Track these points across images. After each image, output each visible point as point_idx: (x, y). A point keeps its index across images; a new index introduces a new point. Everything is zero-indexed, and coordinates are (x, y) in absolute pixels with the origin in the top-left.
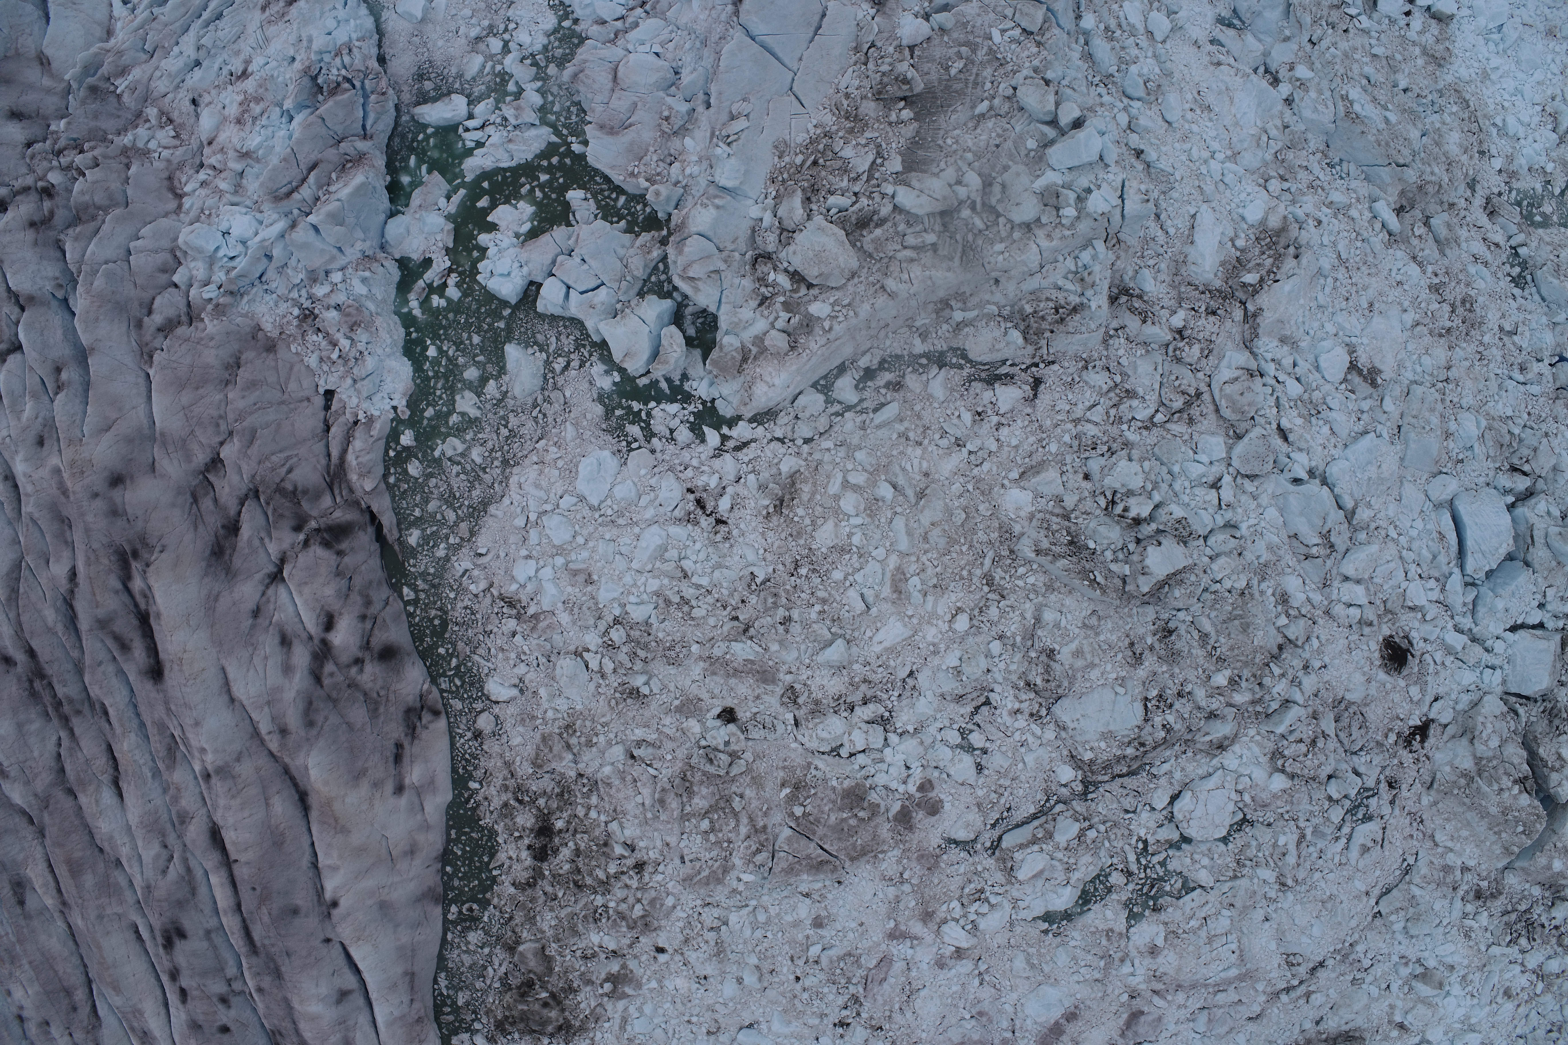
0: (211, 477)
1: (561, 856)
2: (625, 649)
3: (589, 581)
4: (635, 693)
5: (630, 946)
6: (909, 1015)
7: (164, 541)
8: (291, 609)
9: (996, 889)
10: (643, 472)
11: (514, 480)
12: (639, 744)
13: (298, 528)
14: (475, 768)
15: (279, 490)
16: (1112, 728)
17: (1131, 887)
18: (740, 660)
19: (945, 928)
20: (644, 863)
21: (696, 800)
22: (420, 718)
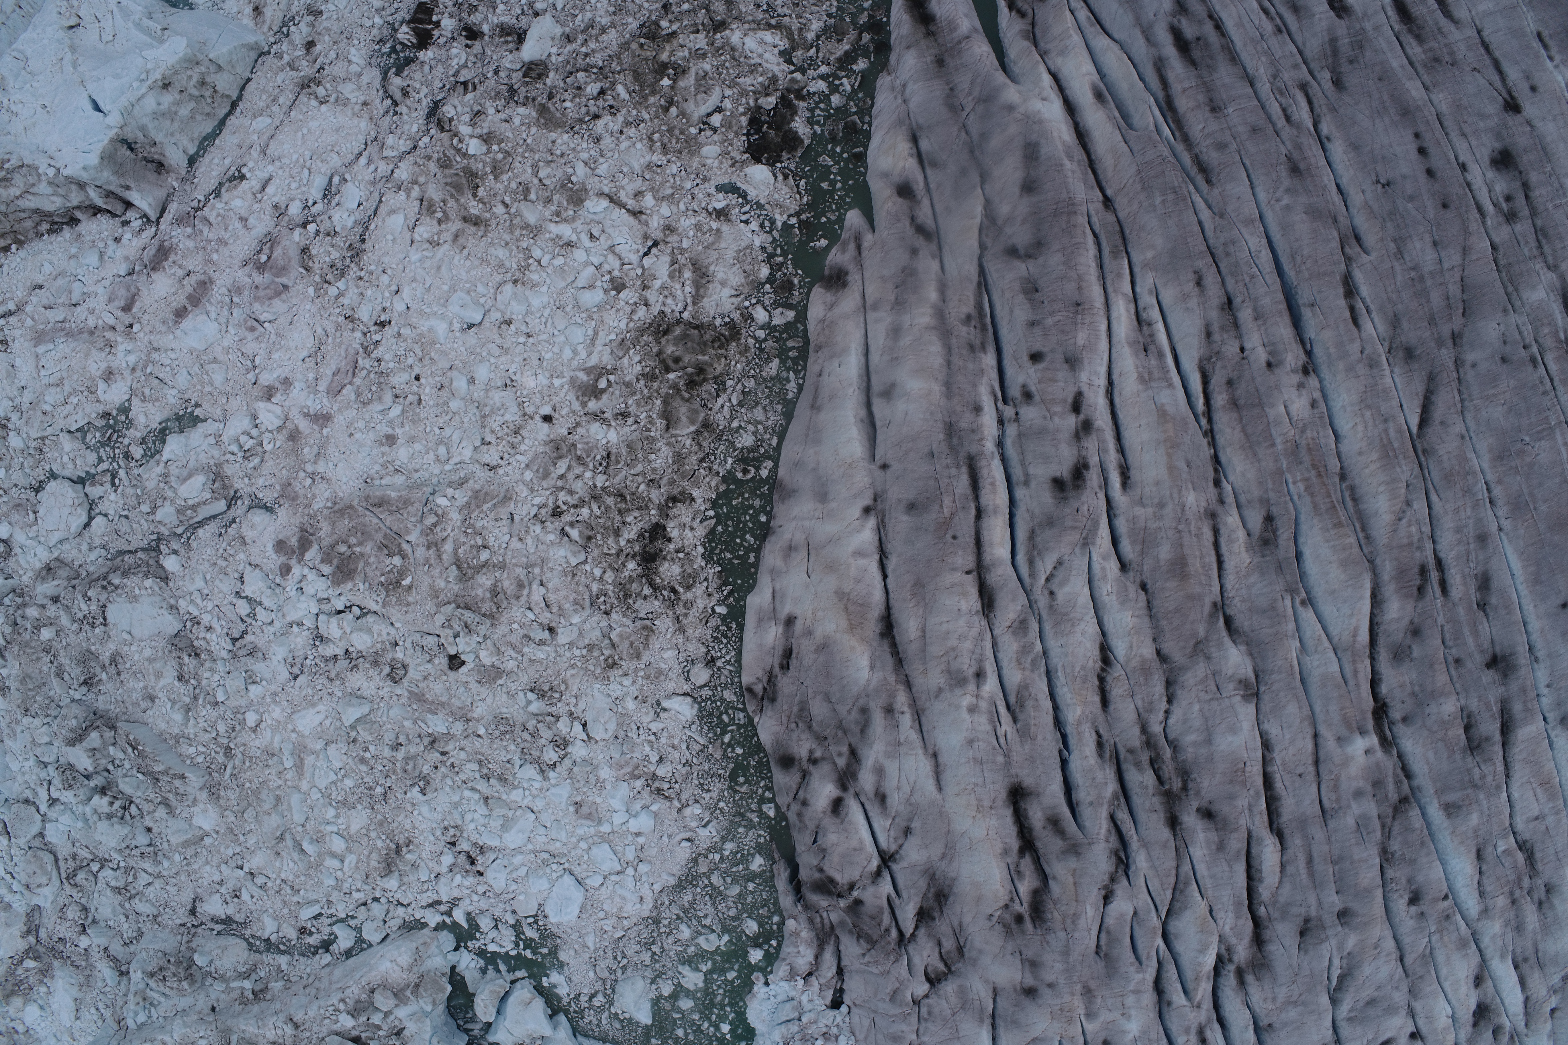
0: (941, 967)
1: (635, 530)
2: (543, 741)
3: (578, 805)
4: (542, 695)
5: (578, 425)
6: (320, 331)
7: (989, 924)
8: (876, 826)
9: (232, 458)
10: (521, 898)
11: (649, 904)
12: (542, 643)
13: (858, 902)
14: (717, 627)
15: (872, 943)
16: (129, 606)
17: (126, 441)
18: (441, 715)
19: (278, 423)
20: (553, 515)
21: (489, 583)
22: (765, 689)
